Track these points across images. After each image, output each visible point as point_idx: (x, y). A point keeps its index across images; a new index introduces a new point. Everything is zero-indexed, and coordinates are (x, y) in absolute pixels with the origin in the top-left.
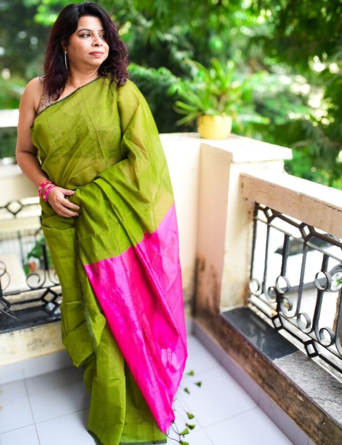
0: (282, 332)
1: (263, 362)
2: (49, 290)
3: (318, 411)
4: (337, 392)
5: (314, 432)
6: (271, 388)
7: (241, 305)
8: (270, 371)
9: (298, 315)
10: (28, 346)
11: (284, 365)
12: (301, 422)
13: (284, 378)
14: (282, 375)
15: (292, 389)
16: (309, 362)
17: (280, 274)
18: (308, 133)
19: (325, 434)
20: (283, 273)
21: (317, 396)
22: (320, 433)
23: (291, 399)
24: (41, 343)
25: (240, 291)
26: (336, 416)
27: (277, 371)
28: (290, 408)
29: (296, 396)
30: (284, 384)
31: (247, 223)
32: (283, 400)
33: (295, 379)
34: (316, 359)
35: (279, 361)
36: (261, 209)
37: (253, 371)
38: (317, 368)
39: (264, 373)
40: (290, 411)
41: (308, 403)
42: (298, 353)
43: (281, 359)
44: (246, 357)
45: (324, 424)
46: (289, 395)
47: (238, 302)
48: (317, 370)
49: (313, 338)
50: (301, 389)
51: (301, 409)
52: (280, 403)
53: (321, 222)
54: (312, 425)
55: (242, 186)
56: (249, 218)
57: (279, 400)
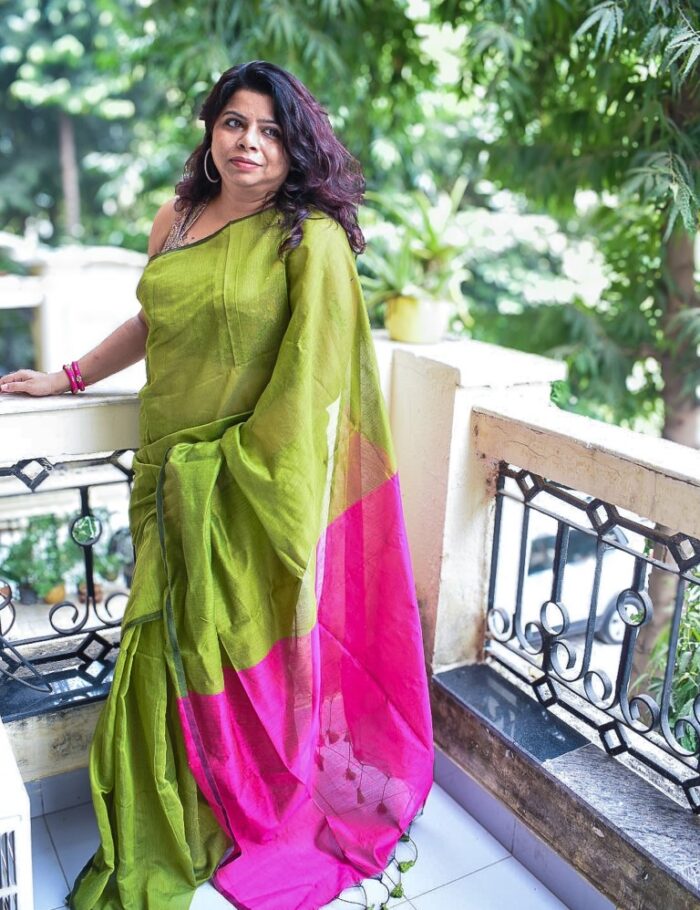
0: (555, 709)
1: (521, 766)
2: (94, 635)
3: (634, 855)
4: (667, 818)
5: (626, 896)
6: (538, 816)
7: (471, 661)
8: (536, 783)
9: (586, 675)
10: (55, 747)
11: (563, 770)
12: (599, 878)
13: (565, 794)
14: (560, 791)
15: (581, 817)
16: (609, 763)
17: (548, 598)
18: (575, 330)
19: (647, 898)
20: (555, 597)
21: (631, 825)
22: (638, 896)
23: (577, 834)
24: (80, 742)
25: (470, 633)
26: (670, 861)
27: (550, 782)
28: (577, 853)
29: (588, 830)
30: (564, 807)
31: (484, 502)
32: (561, 838)
33: (586, 795)
34: (624, 758)
35: (553, 763)
36: (511, 474)
37: (501, 786)
38: (626, 774)
39: (523, 788)
40: (578, 860)
41: (614, 840)
42: (587, 748)
43: (557, 759)
44: (487, 760)
45: (646, 878)
46: (575, 828)
47: (465, 655)
48: (626, 778)
49: (617, 717)
50: (600, 814)
51: (600, 853)
52: (557, 845)
53: (633, 498)
54: (622, 882)
55: (475, 430)
56: (488, 492)
57: (555, 838)
